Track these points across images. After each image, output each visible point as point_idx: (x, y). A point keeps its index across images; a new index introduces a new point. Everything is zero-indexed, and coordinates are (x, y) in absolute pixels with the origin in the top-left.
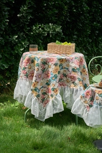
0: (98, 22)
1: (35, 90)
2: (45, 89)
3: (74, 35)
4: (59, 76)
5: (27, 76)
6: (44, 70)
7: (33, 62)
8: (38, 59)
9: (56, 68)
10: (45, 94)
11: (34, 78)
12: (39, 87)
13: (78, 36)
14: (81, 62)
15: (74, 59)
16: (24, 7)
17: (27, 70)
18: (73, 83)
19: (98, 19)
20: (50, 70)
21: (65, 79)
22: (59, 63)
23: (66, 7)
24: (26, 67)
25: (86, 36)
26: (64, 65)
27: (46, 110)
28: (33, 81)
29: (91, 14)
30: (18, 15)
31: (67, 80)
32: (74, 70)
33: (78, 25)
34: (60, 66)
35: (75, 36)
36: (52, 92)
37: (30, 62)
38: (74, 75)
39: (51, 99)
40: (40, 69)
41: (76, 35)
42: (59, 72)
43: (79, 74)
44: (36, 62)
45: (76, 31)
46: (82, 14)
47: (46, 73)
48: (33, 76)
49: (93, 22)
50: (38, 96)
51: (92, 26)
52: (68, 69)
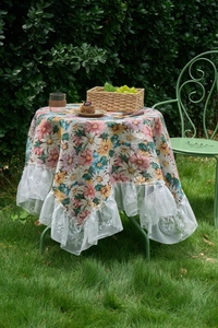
0: (195, 32)
1: (60, 188)
2: (82, 188)
3: (143, 62)
4: (112, 160)
5: (43, 159)
6: (78, 148)
7: (56, 130)
8: (67, 125)
9: (104, 144)
10: (80, 197)
11: (59, 165)
12: (68, 183)
13: (152, 64)
14: (157, 129)
15: (141, 125)
16: (36, 9)
17: (44, 146)
18: (142, 173)
19: (195, 25)
20: (93, 148)
21: (124, 166)
22: (110, 133)
23: (123, 5)
24: (42, 140)
25: (168, 62)
26: (122, 137)
27: (82, 231)
28: (57, 171)
29: (178, 15)
30: (24, 27)
31: (130, 168)
32: (142, 147)
33: (151, 42)
34: (112, 139)
35: (145, 65)
36: (97, 194)
37: (51, 130)
38: (144, 158)
39: (94, 209)
40: (72, 145)
41: (147, 61)
42: (111, 153)
43: (155, 154)
44: (63, 131)
45: (147, 53)
46: (159, 18)
47: (84, 154)
48: (56, 160)
49: (183, 32)
50: (66, 202)
51: (181, 40)
52: (129, 145)
